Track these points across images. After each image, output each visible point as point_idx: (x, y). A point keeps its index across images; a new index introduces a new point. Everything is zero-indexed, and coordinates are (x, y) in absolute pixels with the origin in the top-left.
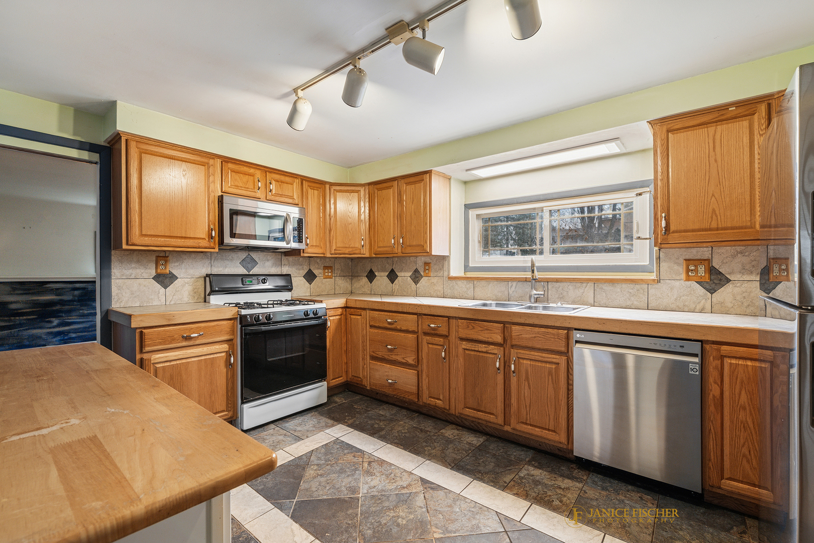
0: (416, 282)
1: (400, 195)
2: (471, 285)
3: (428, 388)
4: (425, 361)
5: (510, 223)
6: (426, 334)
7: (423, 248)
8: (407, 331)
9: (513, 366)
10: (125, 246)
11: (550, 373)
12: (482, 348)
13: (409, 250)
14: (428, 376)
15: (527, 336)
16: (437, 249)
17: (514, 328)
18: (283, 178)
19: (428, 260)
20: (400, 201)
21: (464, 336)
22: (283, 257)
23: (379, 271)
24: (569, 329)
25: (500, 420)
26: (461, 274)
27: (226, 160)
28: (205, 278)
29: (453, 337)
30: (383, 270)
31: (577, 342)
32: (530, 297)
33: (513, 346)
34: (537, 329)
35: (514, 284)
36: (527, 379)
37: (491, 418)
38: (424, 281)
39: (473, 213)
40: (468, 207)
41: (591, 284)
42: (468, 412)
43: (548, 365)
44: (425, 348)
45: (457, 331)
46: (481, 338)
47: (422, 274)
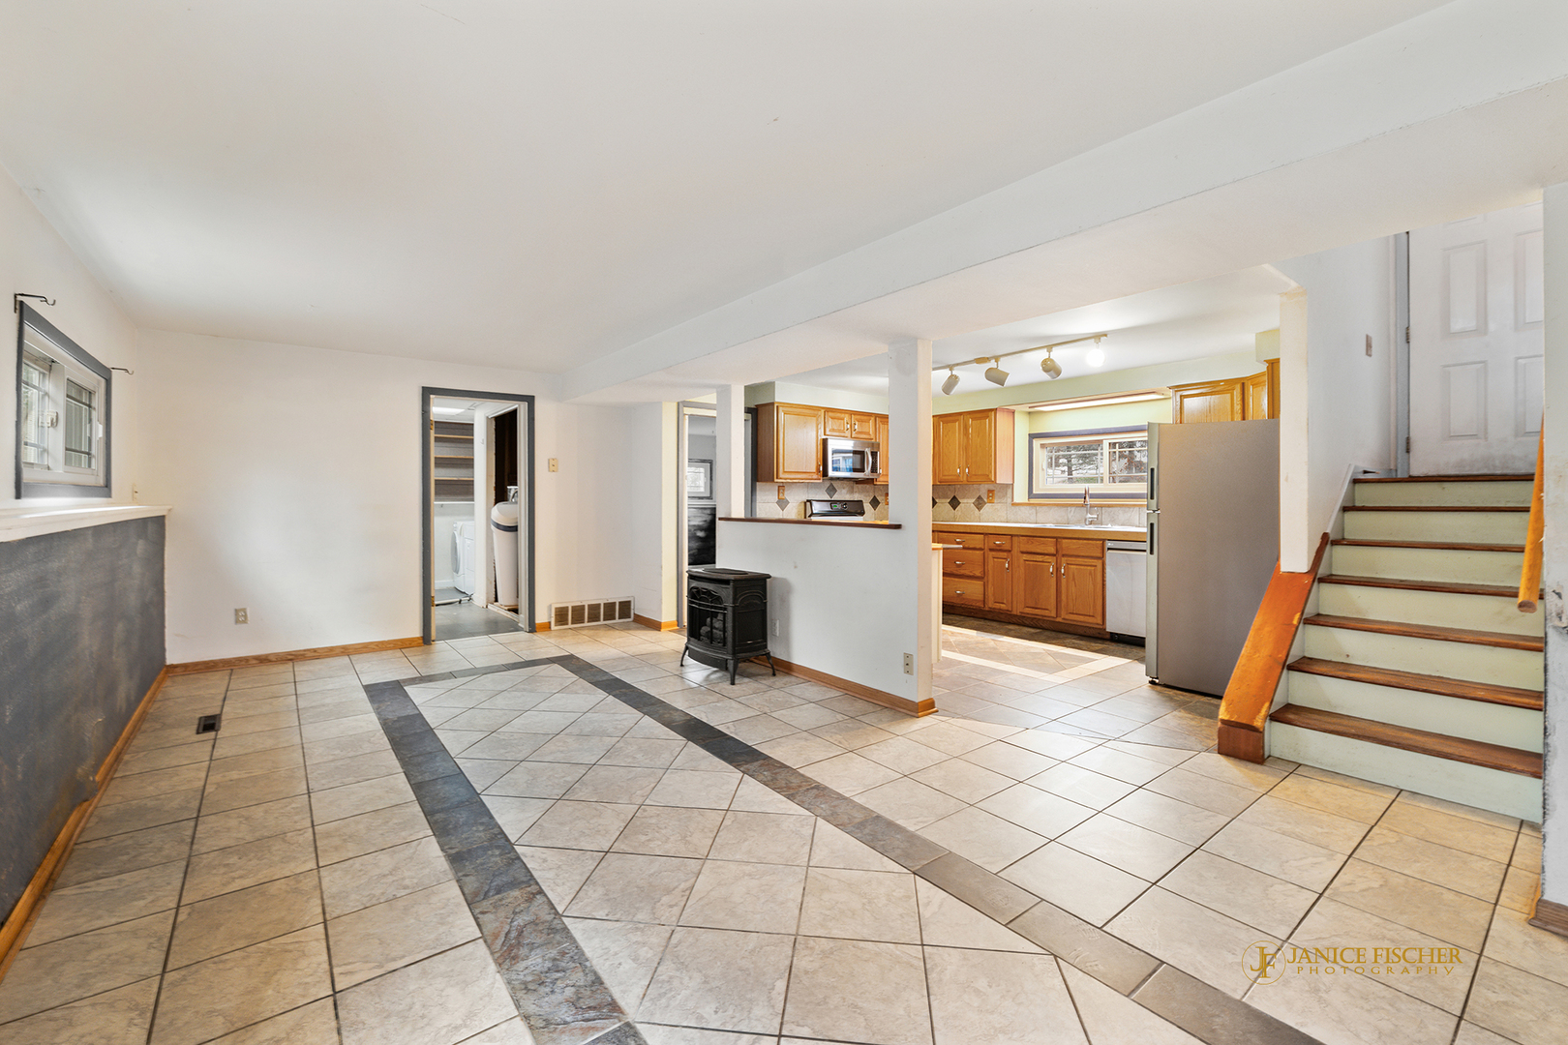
0: (979, 509)
1: (966, 428)
2: (1034, 511)
3: (994, 595)
4: (990, 572)
5: (1073, 452)
6: (991, 550)
7: (988, 478)
8: (974, 549)
9: (1063, 571)
10: (776, 480)
11: (1090, 574)
12: (1039, 558)
13: (974, 479)
14: (993, 585)
15: (1074, 547)
16: (1002, 478)
17: (1064, 541)
18: (862, 417)
19: (991, 487)
20: (966, 433)
21: (1025, 550)
22: (855, 486)
23: (939, 498)
24: (1104, 540)
25: (1053, 614)
26: (1025, 500)
27: (828, 410)
28: (805, 503)
29: (1015, 550)
30: (945, 497)
31: (1109, 549)
32: (1086, 520)
33: (1063, 556)
34: (1081, 541)
35: (1073, 509)
36: (1074, 579)
37: (1046, 613)
38: (987, 507)
39: (1037, 443)
40: (1032, 437)
41: (1137, 509)
42: (1028, 610)
43: (1089, 568)
44: (991, 562)
45: (1019, 547)
46: (1038, 551)
47: (986, 500)
